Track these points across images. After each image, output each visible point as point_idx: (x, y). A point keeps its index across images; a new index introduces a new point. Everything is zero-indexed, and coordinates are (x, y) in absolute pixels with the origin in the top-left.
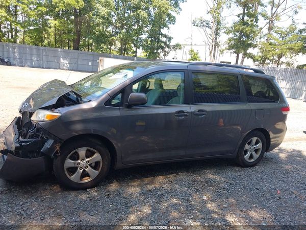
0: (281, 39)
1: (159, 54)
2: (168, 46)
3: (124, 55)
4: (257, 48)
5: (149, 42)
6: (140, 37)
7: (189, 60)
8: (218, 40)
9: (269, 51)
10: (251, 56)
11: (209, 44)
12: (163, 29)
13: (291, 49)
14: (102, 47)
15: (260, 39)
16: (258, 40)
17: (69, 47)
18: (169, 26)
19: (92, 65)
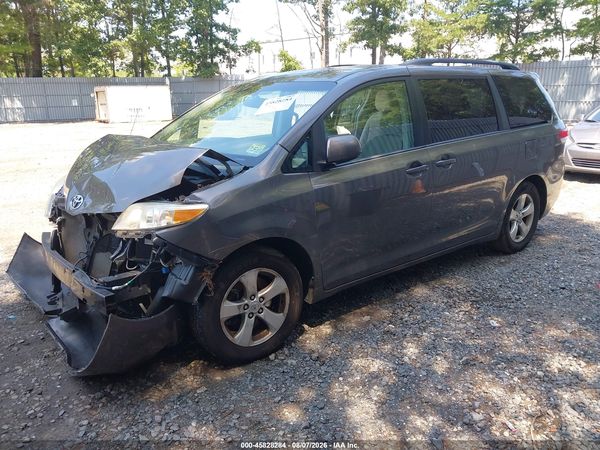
0: (449, 12)
1: (216, 64)
2: (234, 48)
3: (143, 76)
4: (408, 33)
5: (194, 45)
6: (172, 34)
7: (282, 71)
8: (330, 25)
9: (431, 37)
10: (398, 50)
11: (317, 35)
12: (217, 13)
13: (469, 28)
14: (95, 65)
15: (412, 15)
16: (408, 18)
17: (19, 72)
18: (229, 6)
19: (81, 105)
